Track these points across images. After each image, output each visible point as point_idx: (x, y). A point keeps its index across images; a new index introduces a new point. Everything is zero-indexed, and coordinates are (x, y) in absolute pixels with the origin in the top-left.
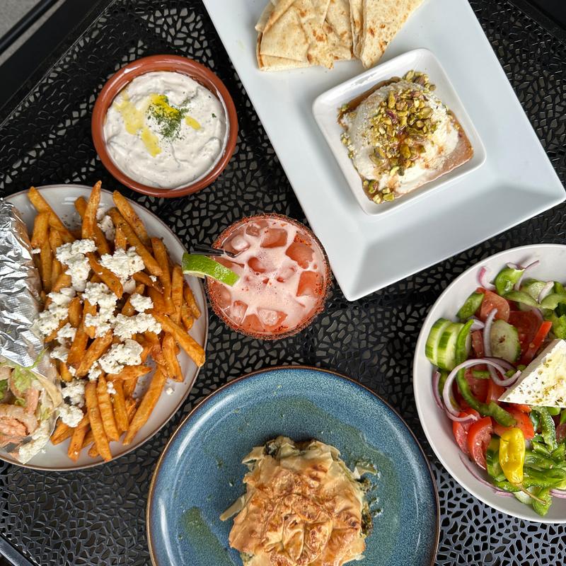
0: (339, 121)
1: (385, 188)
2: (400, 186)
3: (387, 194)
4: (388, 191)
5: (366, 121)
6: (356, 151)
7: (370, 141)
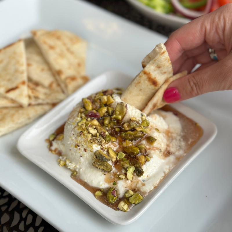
0: (51, 150)
1: (127, 192)
2: (144, 185)
3: (131, 196)
4: (132, 193)
5: (73, 132)
6: (78, 166)
7: (85, 147)
